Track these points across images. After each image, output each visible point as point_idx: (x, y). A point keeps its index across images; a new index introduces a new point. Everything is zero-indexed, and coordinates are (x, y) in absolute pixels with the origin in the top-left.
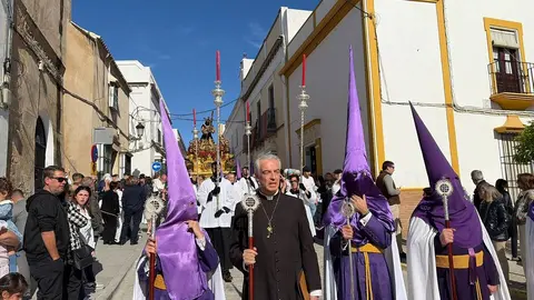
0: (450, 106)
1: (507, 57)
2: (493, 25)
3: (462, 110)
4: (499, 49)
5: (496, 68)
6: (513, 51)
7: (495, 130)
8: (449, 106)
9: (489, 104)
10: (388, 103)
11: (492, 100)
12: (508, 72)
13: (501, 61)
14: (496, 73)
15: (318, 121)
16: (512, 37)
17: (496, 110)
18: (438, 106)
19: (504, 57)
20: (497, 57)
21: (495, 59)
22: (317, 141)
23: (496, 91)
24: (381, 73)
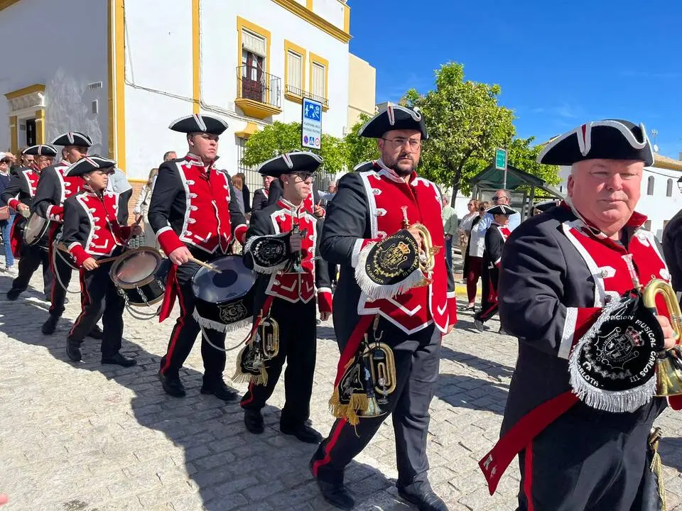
1: (255, 64)
2: (246, 28)
4: (249, 54)
5: (244, 72)
6: (260, 59)
7: (236, 135)
8: (196, 101)
9: (234, 106)
10: (133, 85)
11: (237, 104)
12: (254, 79)
13: (249, 67)
14: (243, 78)
15: (41, 88)
16: (261, 44)
17: (239, 114)
18: (186, 100)
19: (251, 63)
20: (245, 61)
21: (243, 63)
22: (39, 113)
23: (241, 96)
24: (127, 48)
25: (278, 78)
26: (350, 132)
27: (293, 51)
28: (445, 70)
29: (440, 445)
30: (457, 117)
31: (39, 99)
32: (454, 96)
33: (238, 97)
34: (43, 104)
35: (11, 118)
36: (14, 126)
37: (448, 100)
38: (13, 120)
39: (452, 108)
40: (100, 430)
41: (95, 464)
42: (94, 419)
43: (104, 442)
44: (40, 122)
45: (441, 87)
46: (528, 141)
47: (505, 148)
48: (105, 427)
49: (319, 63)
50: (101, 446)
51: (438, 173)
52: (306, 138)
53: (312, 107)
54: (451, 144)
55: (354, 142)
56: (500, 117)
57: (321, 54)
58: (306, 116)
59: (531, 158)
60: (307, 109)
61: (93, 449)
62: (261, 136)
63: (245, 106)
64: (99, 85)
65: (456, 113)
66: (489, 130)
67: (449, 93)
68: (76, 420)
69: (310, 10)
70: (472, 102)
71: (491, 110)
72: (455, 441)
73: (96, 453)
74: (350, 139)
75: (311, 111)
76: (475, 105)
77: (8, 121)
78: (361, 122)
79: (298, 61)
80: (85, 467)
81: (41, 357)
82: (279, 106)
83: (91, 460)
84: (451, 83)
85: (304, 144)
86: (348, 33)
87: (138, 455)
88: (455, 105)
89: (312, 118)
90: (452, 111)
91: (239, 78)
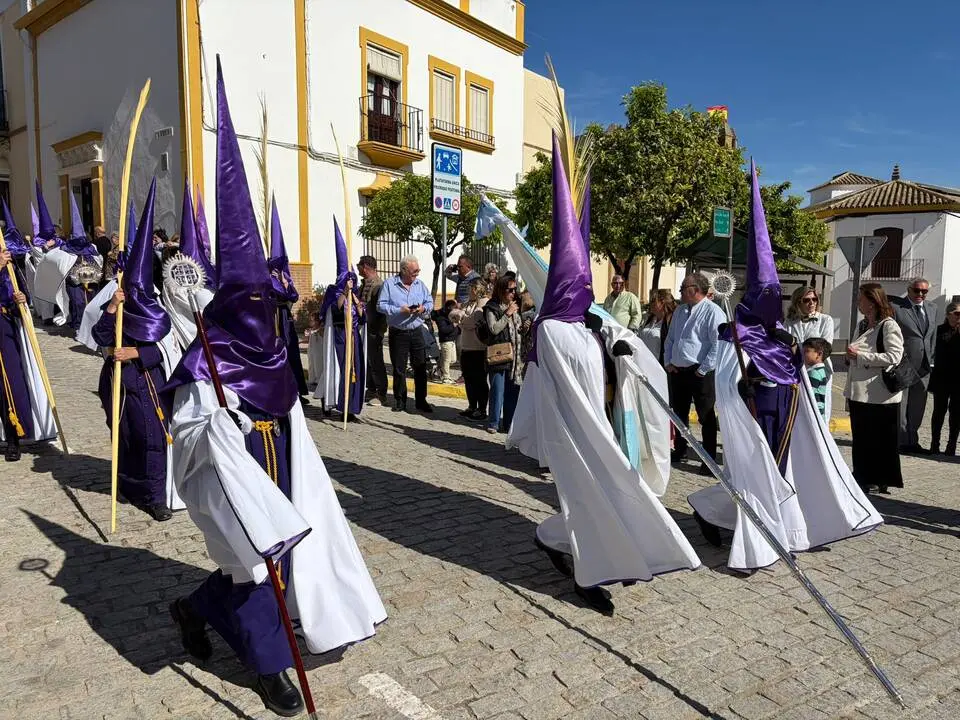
0: (304, 148)
1: (386, 92)
2: (371, 42)
3: (317, 157)
4: (377, 79)
5: (370, 104)
6: (394, 85)
7: (361, 192)
8: (302, 148)
9: (356, 153)
11: (361, 149)
12: (386, 113)
13: (378, 97)
14: (369, 111)
15: (97, 136)
16: (395, 63)
17: (363, 163)
18: (288, 146)
19: (382, 90)
20: (372, 89)
21: (369, 91)
22: (95, 171)
23: (366, 137)
24: (204, 80)
25: (419, 110)
26: (523, 182)
27: (441, 70)
28: (639, 96)
29: (524, 675)
30: (654, 164)
31: (96, 152)
32: (650, 134)
33: (362, 139)
34: (100, 158)
35: (61, 177)
36: (64, 188)
37: (642, 139)
38: (64, 180)
39: (647, 151)
40: (53, 644)
41: (27, 699)
42: (51, 628)
43: (51, 664)
44: (98, 183)
45: (633, 120)
46: (781, 189)
47: (730, 205)
48: (62, 640)
49: (481, 86)
50: (46, 669)
51: (640, 240)
52: (439, 199)
53: (446, 156)
54: (644, 203)
55: (528, 196)
56: (718, 162)
57: (484, 72)
58: (437, 169)
59: (783, 214)
60: (439, 160)
61: (33, 675)
62: (386, 195)
63: (371, 152)
64: (169, 131)
65: (652, 158)
66: (701, 182)
67: (643, 131)
68: (27, 629)
69: (465, 12)
70: (679, 141)
71: (705, 152)
72: (548, 669)
73: (34, 681)
74: (522, 193)
75: (445, 162)
76: (681, 145)
77: (57, 181)
78: (538, 166)
79: (449, 85)
80: (12, 703)
81: (19, 529)
82: (421, 149)
83: (26, 690)
84: (648, 114)
85: (436, 209)
86: (522, 41)
87: (89, 686)
88: (652, 147)
89: (446, 172)
90: (647, 155)
91: (362, 113)
